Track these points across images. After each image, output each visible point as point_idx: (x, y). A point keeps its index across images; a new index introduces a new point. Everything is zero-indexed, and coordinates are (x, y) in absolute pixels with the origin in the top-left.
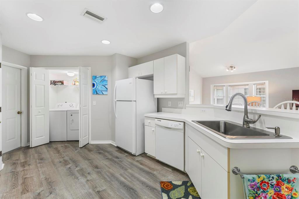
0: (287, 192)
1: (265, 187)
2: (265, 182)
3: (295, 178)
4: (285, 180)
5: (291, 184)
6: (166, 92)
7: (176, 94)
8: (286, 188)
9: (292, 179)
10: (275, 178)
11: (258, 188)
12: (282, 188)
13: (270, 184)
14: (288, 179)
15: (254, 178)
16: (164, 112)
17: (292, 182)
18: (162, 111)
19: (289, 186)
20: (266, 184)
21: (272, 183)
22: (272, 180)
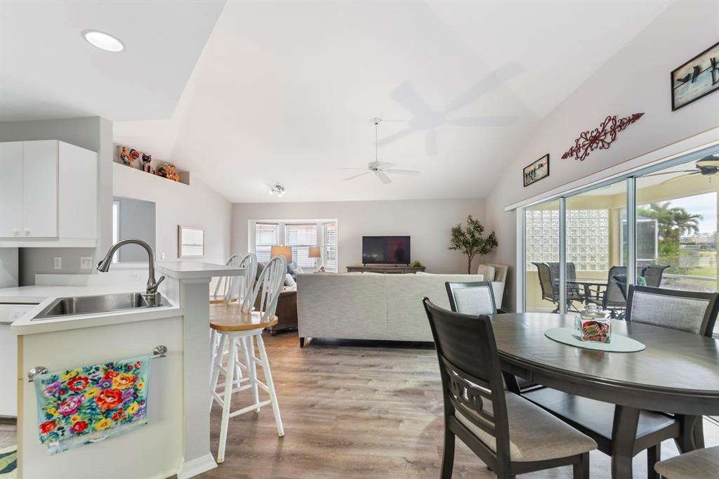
0: (126, 384)
1: (79, 387)
2: (80, 378)
3: (138, 362)
4: (121, 367)
5: (132, 371)
6: (28, 233)
7: (56, 239)
8: (122, 379)
9: (133, 365)
10: (101, 369)
11: (64, 391)
12: (113, 381)
13: (91, 380)
14: (125, 366)
15: (55, 376)
16: (42, 285)
17: (134, 369)
18: (36, 283)
19: (130, 375)
20: (83, 382)
21: (94, 377)
22: (94, 372)
